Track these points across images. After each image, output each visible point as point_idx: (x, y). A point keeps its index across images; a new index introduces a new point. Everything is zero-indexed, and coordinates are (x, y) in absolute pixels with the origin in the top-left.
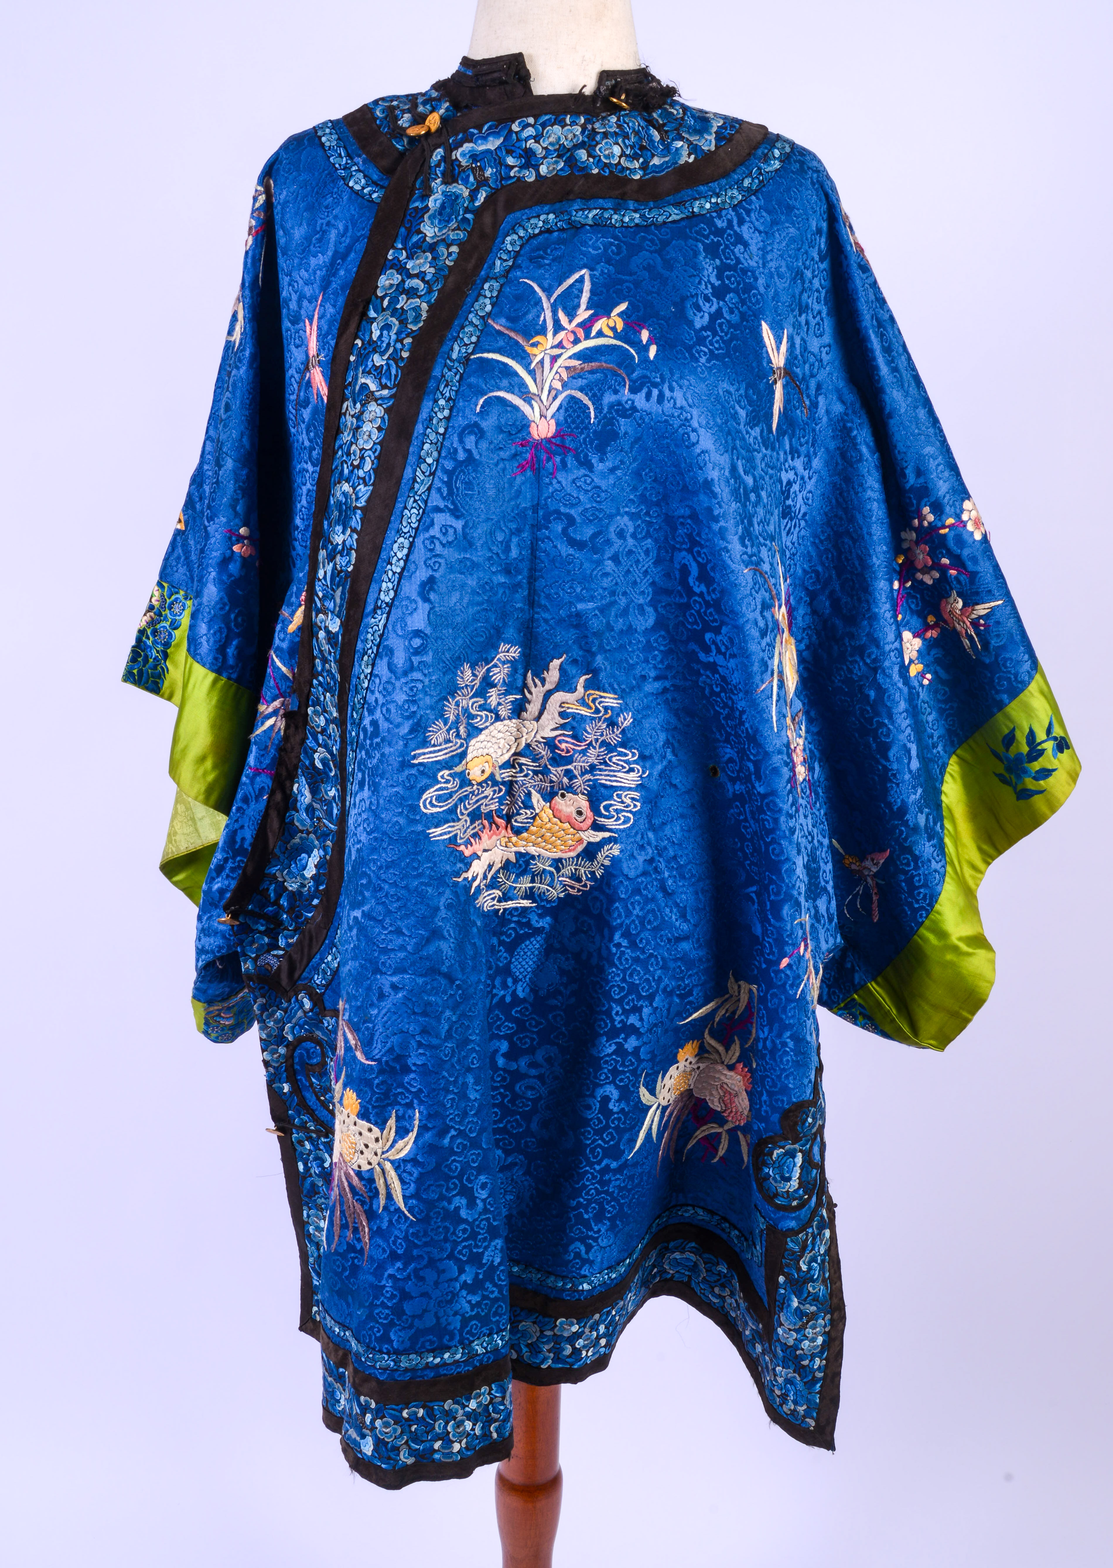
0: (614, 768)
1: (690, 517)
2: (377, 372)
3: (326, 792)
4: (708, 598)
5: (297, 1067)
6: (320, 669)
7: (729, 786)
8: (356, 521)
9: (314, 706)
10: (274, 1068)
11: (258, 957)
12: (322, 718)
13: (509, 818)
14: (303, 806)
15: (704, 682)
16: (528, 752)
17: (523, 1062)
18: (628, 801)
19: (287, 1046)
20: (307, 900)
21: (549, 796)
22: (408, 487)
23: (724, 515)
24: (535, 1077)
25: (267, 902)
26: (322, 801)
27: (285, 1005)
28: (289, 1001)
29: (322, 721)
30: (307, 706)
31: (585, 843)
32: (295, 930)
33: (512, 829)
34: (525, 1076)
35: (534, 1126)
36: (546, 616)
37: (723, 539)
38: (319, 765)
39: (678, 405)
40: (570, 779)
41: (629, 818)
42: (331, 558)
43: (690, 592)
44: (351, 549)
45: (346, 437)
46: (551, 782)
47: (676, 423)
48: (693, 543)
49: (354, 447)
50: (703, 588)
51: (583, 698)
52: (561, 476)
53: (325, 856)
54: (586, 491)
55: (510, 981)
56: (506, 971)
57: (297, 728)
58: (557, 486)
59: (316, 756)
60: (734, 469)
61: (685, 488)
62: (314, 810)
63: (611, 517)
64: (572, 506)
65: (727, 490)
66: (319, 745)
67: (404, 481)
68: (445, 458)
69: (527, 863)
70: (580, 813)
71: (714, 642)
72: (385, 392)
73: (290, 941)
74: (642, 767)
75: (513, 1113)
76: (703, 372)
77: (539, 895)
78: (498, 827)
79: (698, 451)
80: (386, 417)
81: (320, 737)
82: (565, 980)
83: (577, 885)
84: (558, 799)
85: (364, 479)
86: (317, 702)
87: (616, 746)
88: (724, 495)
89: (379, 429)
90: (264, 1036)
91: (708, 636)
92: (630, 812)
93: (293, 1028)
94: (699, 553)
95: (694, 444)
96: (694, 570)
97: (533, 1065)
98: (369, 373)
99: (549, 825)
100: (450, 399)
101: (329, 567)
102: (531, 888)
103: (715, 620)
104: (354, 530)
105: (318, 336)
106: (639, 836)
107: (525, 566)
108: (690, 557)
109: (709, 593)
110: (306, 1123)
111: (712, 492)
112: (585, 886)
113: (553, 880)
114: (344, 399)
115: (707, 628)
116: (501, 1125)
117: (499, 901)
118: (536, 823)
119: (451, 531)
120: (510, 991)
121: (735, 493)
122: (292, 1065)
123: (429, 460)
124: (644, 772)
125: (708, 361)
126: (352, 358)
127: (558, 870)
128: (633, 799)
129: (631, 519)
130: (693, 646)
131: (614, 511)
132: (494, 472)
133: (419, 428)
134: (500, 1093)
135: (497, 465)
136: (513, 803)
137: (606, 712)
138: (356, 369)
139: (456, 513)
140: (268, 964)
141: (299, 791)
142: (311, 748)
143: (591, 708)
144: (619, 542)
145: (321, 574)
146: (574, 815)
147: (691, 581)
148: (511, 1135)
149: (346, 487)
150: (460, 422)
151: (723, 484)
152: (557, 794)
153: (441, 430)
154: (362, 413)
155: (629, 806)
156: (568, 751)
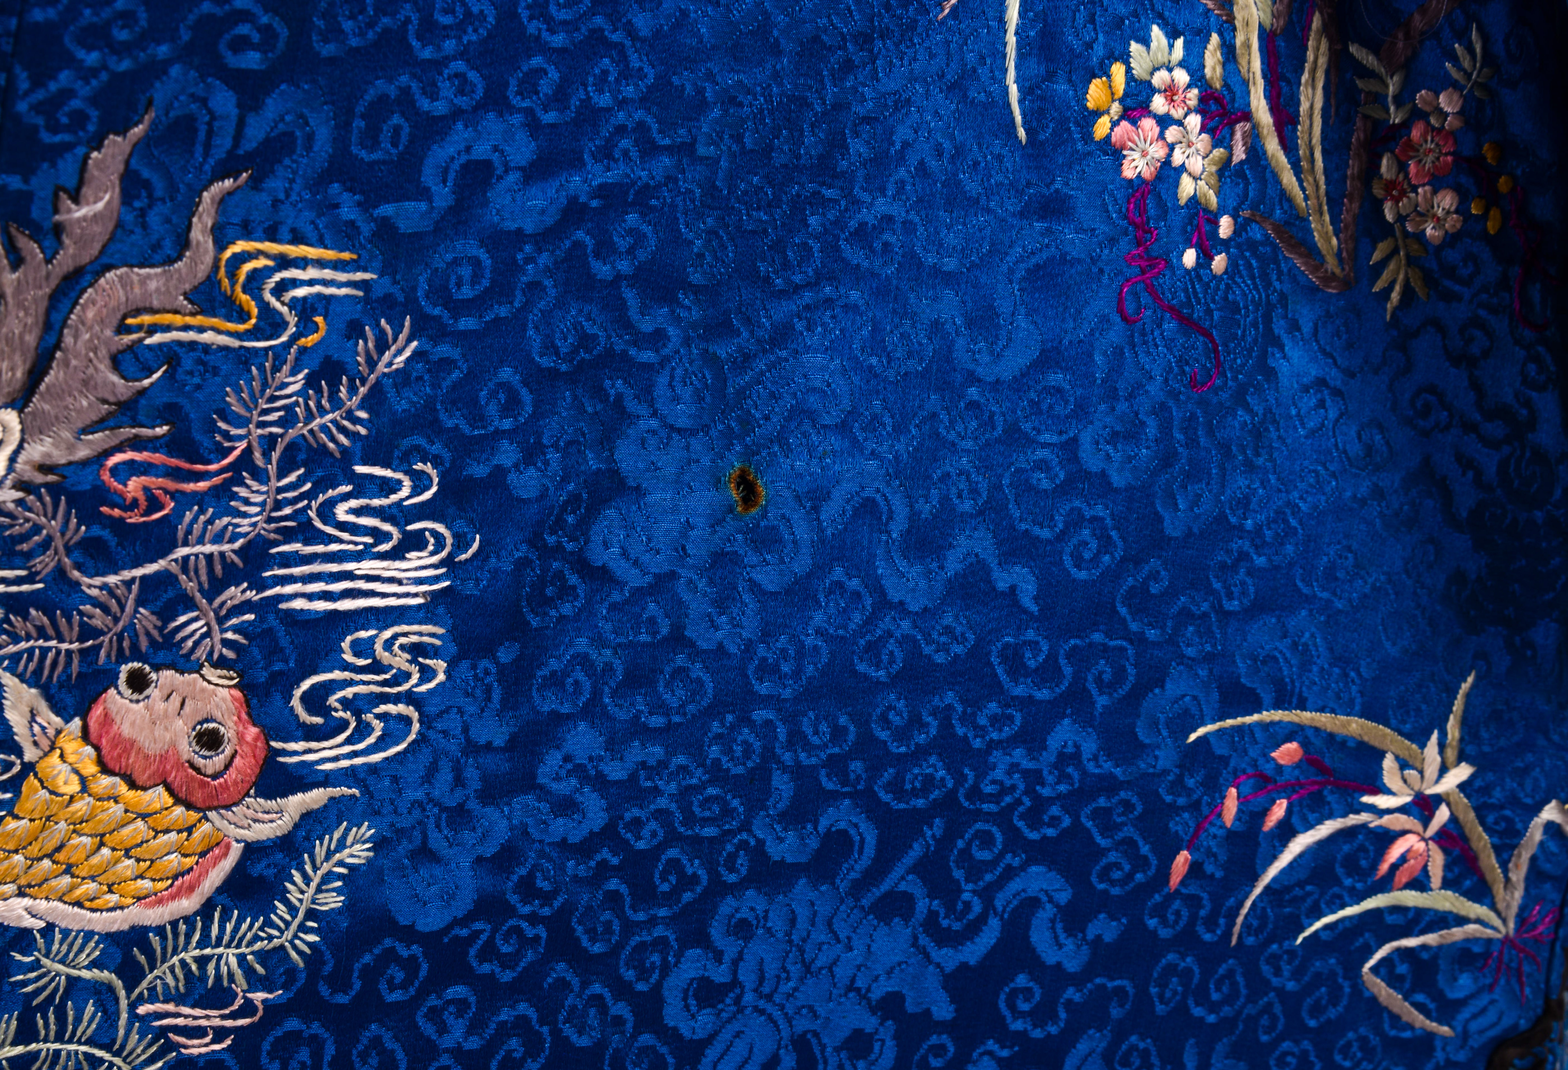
0: (348, 543)
18: (400, 661)
21: (77, 690)
31: (237, 849)
40: (166, 613)
41: (406, 721)
46: (87, 632)
51: (211, 280)
83: (213, 1018)
87: (346, 455)
92: (409, 698)
99: (81, 806)
106: (445, 776)
112: (248, 1008)
113: (110, 1017)
118: (24, 806)
124: (462, 544)
128: (416, 650)
137: (306, 326)
143: (243, 316)
146: (186, 749)
152: (111, 680)
155: (403, 676)
156: (154, 504)
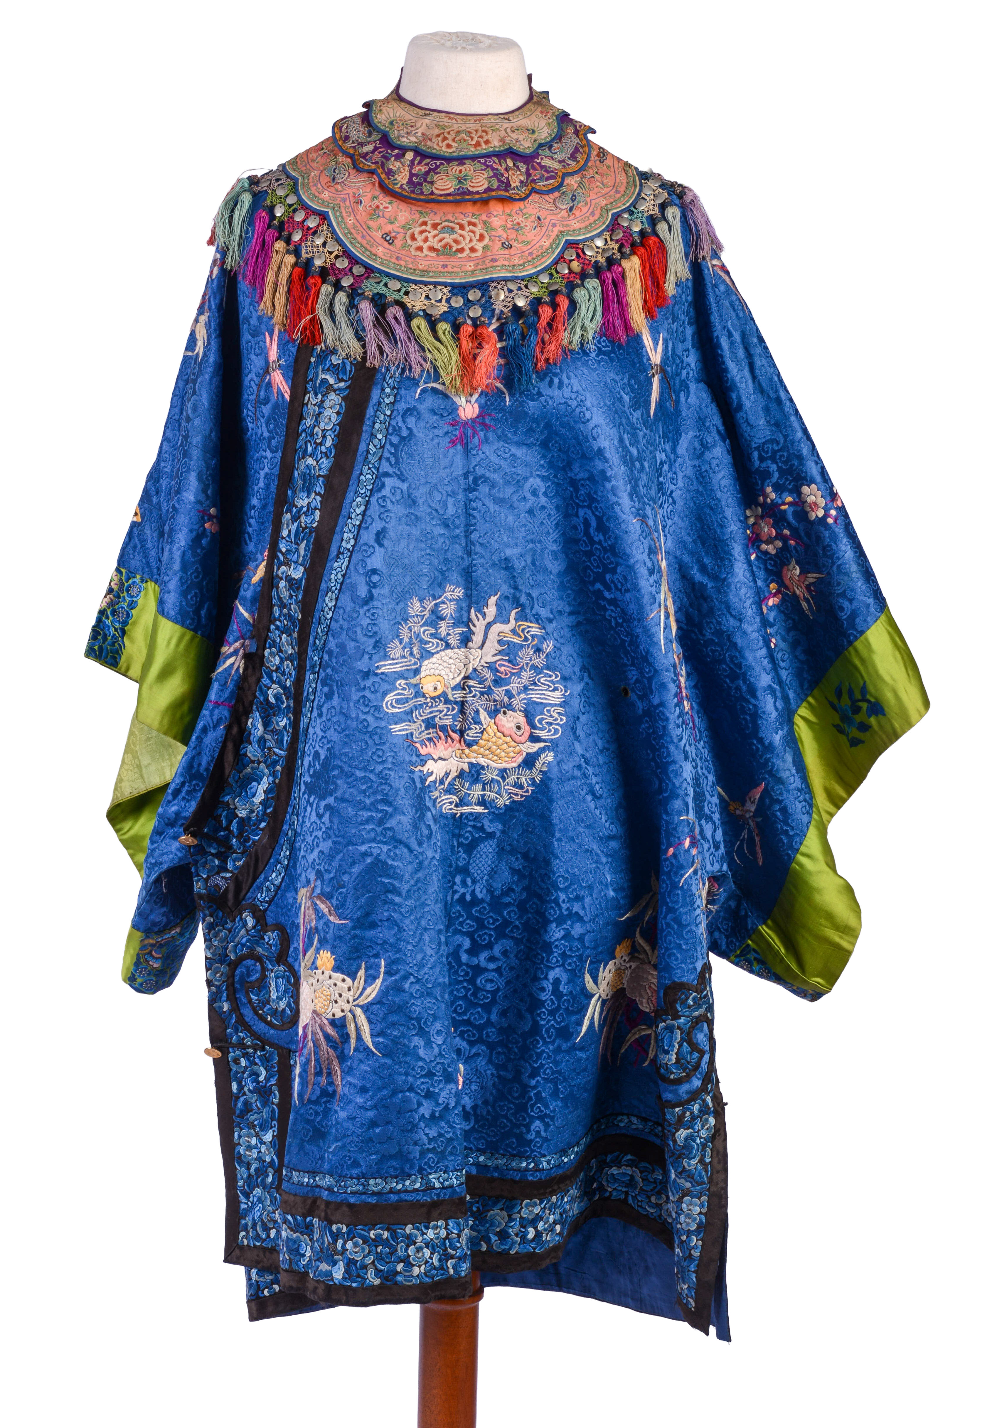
0: (543, 687)
1: (588, 479)
2: (335, 369)
3: (278, 725)
4: (605, 545)
5: (237, 986)
6: (277, 615)
7: (639, 704)
8: (319, 488)
9: (270, 648)
10: (217, 986)
11: (208, 877)
12: (277, 657)
13: (462, 733)
14: (256, 739)
15: (610, 616)
16: (474, 675)
17: (483, 956)
18: (556, 715)
19: (229, 965)
20: (254, 825)
21: (493, 713)
22: (362, 458)
23: (615, 477)
24: (493, 970)
25: (219, 827)
26: (274, 732)
27: (229, 925)
28: (234, 921)
29: (277, 660)
30: (264, 648)
31: (525, 754)
32: (243, 853)
33: (465, 742)
34: (486, 970)
35: (494, 1017)
36: (482, 561)
37: (615, 495)
38: (272, 700)
39: (575, 390)
40: (510, 698)
41: (558, 730)
42: (295, 518)
43: (592, 542)
44: (316, 509)
45: (309, 422)
46: (495, 701)
47: (574, 404)
48: (592, 500)
49: (317, 428)
50: (601, 537)
51: (515, 628)
52: (485, 448)
53: (274, 782)
54: (505, 459)
55: (469, 881)
56: (465, 871)
57: (254, 669)
58: (483, 456)
59: (270, 692)
60: (621, 440)
61: (584, 456)
62: (265, 741)
63: (526, 479)
64: (495, 471)
65: (617, 456)
66: (273, 682)
67: (359, 453)
68: (391, 434)
69: (479, 774)
70: (519, 728)
71: (613, 582)
72: (342, 384)
73: (238, 864)
74: (565, 687)
75: (476, 1005)
76: (593, 364)
77: (490, 803)
78: (453, 740)
79: (592, 425)
80: (343, 404)
81: (274, 674)
82: (516, 878)
83: (520, 792)
84: (500, 716)
85: (326, 453)
86: (274, 644)
87: (542, 669)
88: (615, 460)
89: (338, 413)
90: (209, 955)
91: (608, 577)
92: (558, 724)
93: (236, 946)
94: (596, 507)
95: (588, 420)
96: (594, 523)
97: (492, 959)
98: (328, 370)
99: (494, 739)
100: (394, 388)
101: (294, 527)
102: (483, 796)
103: (612, 563)
104: (318, 494)
105: (279, 345)
106: (567, 744)
107: (460, 522)
108: (589, 512)
109: (605, 540)
110: (244, 1039)
111: (605, 458)
112: (527, 791)
113: (500, 788)
114: (306, 392)
115: (606, 570)
116: (465, 1018)
117: (456, 806)
118: (484, 737)
119: (398, 491)
120: (470, 890)
121: (623, 459)
122: (233, 984)
123: (380, 436)
124: (566, 691)
125: (598, 355)
126: (313, 360)
127: (504, 779)
128: (559, 714)
129: (542, 481)
130: (598, 586)
131: (528, 475)
132: (431, 446)
133: (370, 411)
134: (464, 987)
135: (432, 440)
136: (465, 720)
137: (533, 640)
138: (317, 367)
139: (401, 478)
140: (217, 885)
141: (252, 724)
142: (265, 686)
143: (520, 637)
144: (534, 499)
145: (285, 533)
146: (515, 729)
147: (592, 531)
148: (474, 1026)
149: (310, 461)
150: (402, 406)
151: (613, 451)
152: (499, 711)
153: (388, 413)
154: (323, 402)
155: (556, 720)
156: (506, 674)
